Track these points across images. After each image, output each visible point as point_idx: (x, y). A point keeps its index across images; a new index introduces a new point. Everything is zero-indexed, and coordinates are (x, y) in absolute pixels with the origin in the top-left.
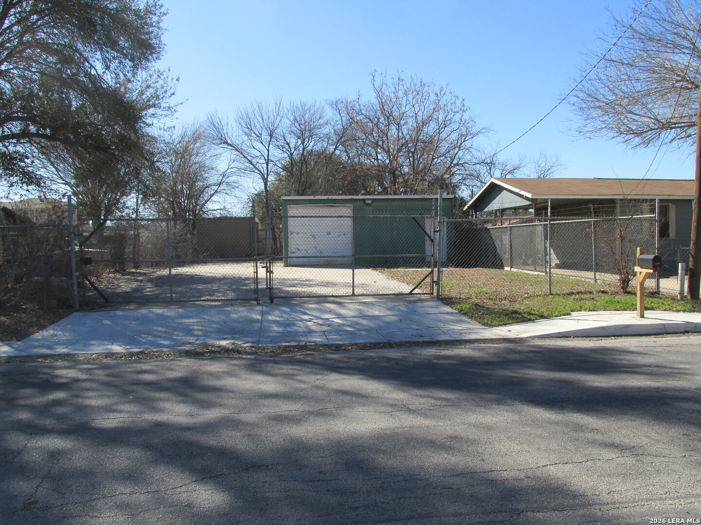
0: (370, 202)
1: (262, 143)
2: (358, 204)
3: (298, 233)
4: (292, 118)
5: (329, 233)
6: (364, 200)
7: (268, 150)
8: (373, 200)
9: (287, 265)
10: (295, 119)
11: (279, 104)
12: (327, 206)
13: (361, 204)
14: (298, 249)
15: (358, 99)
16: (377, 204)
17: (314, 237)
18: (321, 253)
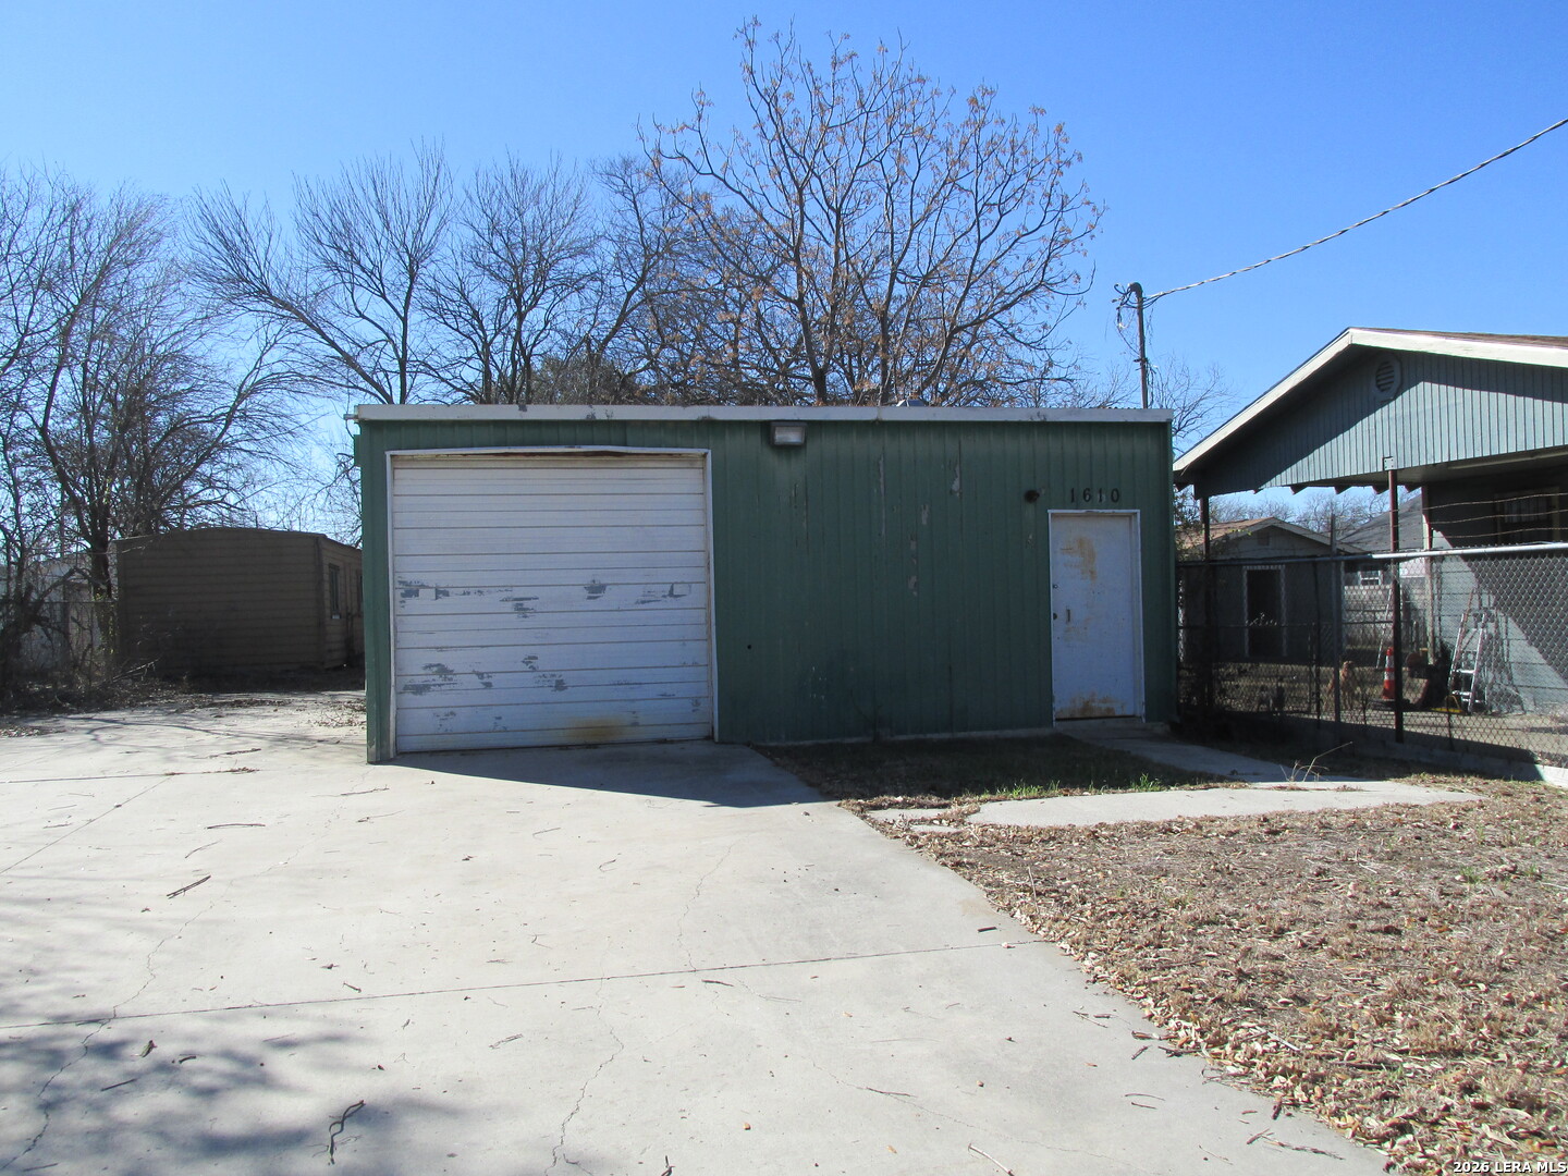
0: (793, 437)
1: (383, 296)
2: (736, 444)
3: (441, 593)
4: (484, 224)
5: (596, 590)
6: (766, 427)
7: (404, 320)
8: (812, 428)
9: (388, 749)
10: (494, 229)
11: (435, 171)
12: (586, 454)
13: (755, 440)
14: (443, 670)
15: (700, 117)
16: (827, 445)
17: (520, 608)
18: (560, 686)
